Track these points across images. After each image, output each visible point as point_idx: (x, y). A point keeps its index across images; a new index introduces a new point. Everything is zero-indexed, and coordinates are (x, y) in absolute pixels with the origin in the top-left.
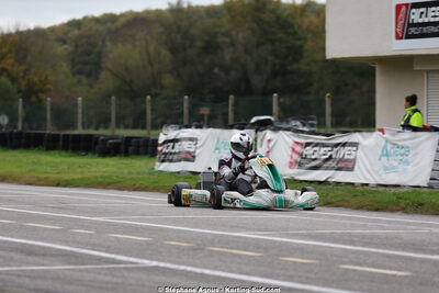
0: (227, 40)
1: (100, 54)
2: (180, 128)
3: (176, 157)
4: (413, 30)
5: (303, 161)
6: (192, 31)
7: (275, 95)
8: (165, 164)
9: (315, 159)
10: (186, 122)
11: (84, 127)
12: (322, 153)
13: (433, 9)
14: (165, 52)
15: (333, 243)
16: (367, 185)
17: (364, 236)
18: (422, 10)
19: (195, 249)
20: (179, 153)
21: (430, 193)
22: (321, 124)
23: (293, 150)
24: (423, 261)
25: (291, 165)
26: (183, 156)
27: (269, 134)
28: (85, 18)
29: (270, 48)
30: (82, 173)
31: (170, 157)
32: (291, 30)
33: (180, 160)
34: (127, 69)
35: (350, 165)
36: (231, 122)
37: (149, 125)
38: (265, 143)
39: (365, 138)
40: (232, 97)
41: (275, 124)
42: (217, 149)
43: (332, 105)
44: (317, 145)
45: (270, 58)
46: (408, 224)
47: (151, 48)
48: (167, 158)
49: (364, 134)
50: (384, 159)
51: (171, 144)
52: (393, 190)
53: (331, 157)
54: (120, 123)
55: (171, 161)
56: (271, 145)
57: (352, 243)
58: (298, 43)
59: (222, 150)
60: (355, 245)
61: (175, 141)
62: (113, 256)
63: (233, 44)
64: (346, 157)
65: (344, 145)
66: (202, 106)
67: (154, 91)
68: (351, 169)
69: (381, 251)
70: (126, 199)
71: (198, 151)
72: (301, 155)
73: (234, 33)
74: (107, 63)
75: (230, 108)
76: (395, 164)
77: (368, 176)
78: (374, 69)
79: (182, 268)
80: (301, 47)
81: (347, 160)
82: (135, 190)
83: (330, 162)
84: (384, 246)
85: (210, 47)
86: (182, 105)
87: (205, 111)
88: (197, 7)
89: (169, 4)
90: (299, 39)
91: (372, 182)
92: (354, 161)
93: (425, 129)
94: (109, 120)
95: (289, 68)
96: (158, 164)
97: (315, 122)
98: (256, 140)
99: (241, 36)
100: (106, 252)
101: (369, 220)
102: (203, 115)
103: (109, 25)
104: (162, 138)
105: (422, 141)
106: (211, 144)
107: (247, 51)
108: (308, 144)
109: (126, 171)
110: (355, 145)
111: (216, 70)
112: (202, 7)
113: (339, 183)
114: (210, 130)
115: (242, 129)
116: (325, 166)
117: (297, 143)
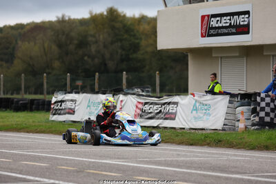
0: (94, 39)
1: (14, 48)
2: (65, 94)
3: (62, 112)
4: (212, 32)
5: (143, 114)
6: (73, 34)
7: (124, 73)
8: (55, 116)
9: (151, 113)
10: (68, 90)
11: (4, 94)
12: (155, 109)
13: (225, 18)
14: (54, 47)
15: (167, 166)
16: (184, 129)
17: (186, 162)
18: (218, 19)
19: (78, 172)
20: (65, 109)
21: (225, 134)
22: (154, 91)
23: (137, 107)
25: (135, 116)
26: (67, 111)
27: (121, 97)
28: (5, 27)
29: (119, 44)
30: (3, 122)
31: (59, 112)
32: (132, 33)
33: (65, 114)
34: (31, 58)
35: (173, 116)
36: (96, 90)
37: (45, 92)
38: (119, 102)
39: (182, 99)
40: (97, 74)
41: (126, 91)
42: (88, 106)
44: (152, 104)
45: (120, 51)
46: (213, 154)
47: (46, 45)
48: (57, 112)
49: (182, 96)
50: (194, 112)
51: (60, 104)
52: (200, 131)
53: (161, 111)
54: (27, 91)
55: (60, 114)
56: (122, 104)
57: (179, 166)
58: (137, 41)
59: (92, 108)
61: (62, 101)
62: (24, 176)
63: (97, 42)
64: (170, 111)
65: (169, 103)
66: (78, 80)
67: (47, 71)
68: (174, 119)
69: (199, 172)
70: (32, 138)
71: (76, 108)
72: (142, 110)
73: (97, 35)
74: (19, 54)
75: (96, 81)
76: (202, 115)
77: (184, 123)
78: (187, 56)
80: (138, 43)
81: (172, 113)
82: (37, 133)
83: (160, 115)
85: (83, 43)
86: (66, 80)
87: (79, 83)
88: (74, 19)
89: (57, 17)
90: (137, 39)
91: (187, 127)
92: (175, 114)
94: (20, 89)
95: (131, 56)
96: (51, 116)
97: (150, 90)
99: (102, 37)
100: (20, 173)
101: (188, 152)
102: (78, 86)
103: (20, 30)
104: (54, 100)
105: (218, 101)
106: (85, 104)
107: (105, 46)
108: (146, 103)
109: (31, 121)
110: (176, 103)
111: (86, 58)
112: (77, 19)
113: (165, 128)
114: (84, 94)
115: (104, 94)
116: (157, 116)
117: (139, 103)
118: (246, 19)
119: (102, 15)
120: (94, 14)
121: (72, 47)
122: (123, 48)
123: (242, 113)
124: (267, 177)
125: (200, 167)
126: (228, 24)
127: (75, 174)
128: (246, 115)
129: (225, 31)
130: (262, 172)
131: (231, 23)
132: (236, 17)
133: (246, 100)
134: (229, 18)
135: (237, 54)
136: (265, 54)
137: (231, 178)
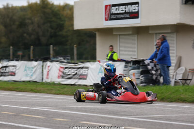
0: (30, 21)
2: (9, 61)
3: (7, 74)
4: (113, 17)
5: (64, 75)
6: (15, 17)
7: (51, 46)
8: (2, 77)
9: (69, 74)
10: (11, 58)
12: (72, 71)
13: (122, 7)
14: (2, 27)
17: (91, 109)
19: (15, 115)
20: (8, 72)
22: (72, 59)
23: (60, 70)
24: (117, 119)
25: (59, 77)
26: (10, 73)
27: (48, 63)
29: (49, 25)
31: (4, 74)
32: (58, 17)
33: (8, 76)
35: (85, 77)
36: (32, 58)
38: (47, 67)
39: (91, 65)
40: (32, 47)
41: (52, 59)
42: (25, 70)
43: (77, 50)
44: (70, 68)
45: (50, 30)
49: (91, 63)
50: (100, 74)
51: (5, 68)
53: (76, 74)
55: (5, 76)
56: (50, 67)
57: (86, 111)
58: (62, 22)
59: (28, 71)
60: (87, 113)
61: (6, 67)
63: (32, 23)
64: (83, 73)
65: (82, 68)
66: (19, 51)
68: (85, 79)
69: (99, 115)
71: (17, 71)
72: (63, 72)
73: (33, 18)
75: (31, 52)
78: (95, 34)
79: (10, 124)
81: (84, 75)
83: (76, 76)
84: (100, 113)
85: (22, 24)
86: (9, 50)
87: (20, 53)
88: (16, 7)
90: (62, 21)
92: (87, 75)
93: (118, 60)
95: (58, 34)
97: (69, 58)
98: (43, 66)
99: (36, 19)
102: (19, 55)
104: (1, 66)
106: (23, 68)
107: (39, 26)
108: (66, 68)
110: (87, 68)
111: (25, 35)
112: (19, 7)
113: (80, 85)
114: (22, 62)
115: (37, 61)
116: (74, 77)
117: (61, 67)
118: (137, 8)
119: (36, 4)
120: (30, 3)
121: (14, 27)
122: (51, 27)
123: (134, 74)
124: (145, 118)
125: (100, 112)
126: (124, 12)
127: (14, 117)
128: (137, 76)
129: (122, 16)
130: (142, 115)
131: (126, 11)
132: (129, 6)
133: (137, 65)
134: (124, 7)
135: (131, 33)
136: (150, 32)
137: (120, 119)
